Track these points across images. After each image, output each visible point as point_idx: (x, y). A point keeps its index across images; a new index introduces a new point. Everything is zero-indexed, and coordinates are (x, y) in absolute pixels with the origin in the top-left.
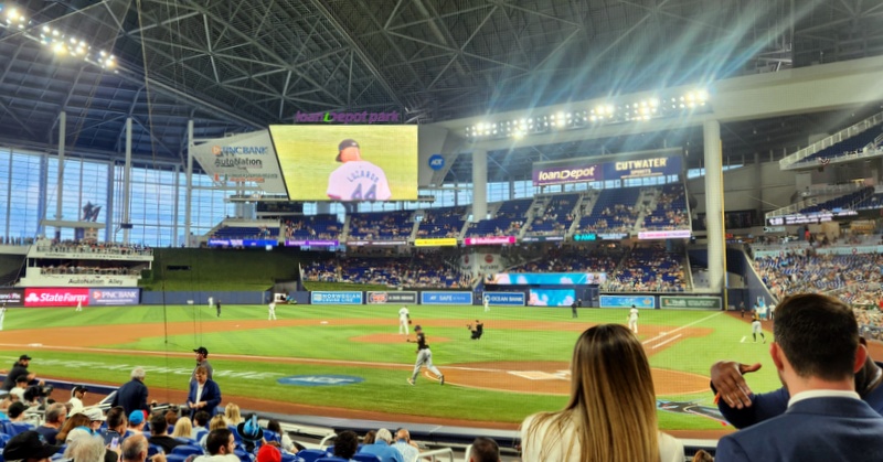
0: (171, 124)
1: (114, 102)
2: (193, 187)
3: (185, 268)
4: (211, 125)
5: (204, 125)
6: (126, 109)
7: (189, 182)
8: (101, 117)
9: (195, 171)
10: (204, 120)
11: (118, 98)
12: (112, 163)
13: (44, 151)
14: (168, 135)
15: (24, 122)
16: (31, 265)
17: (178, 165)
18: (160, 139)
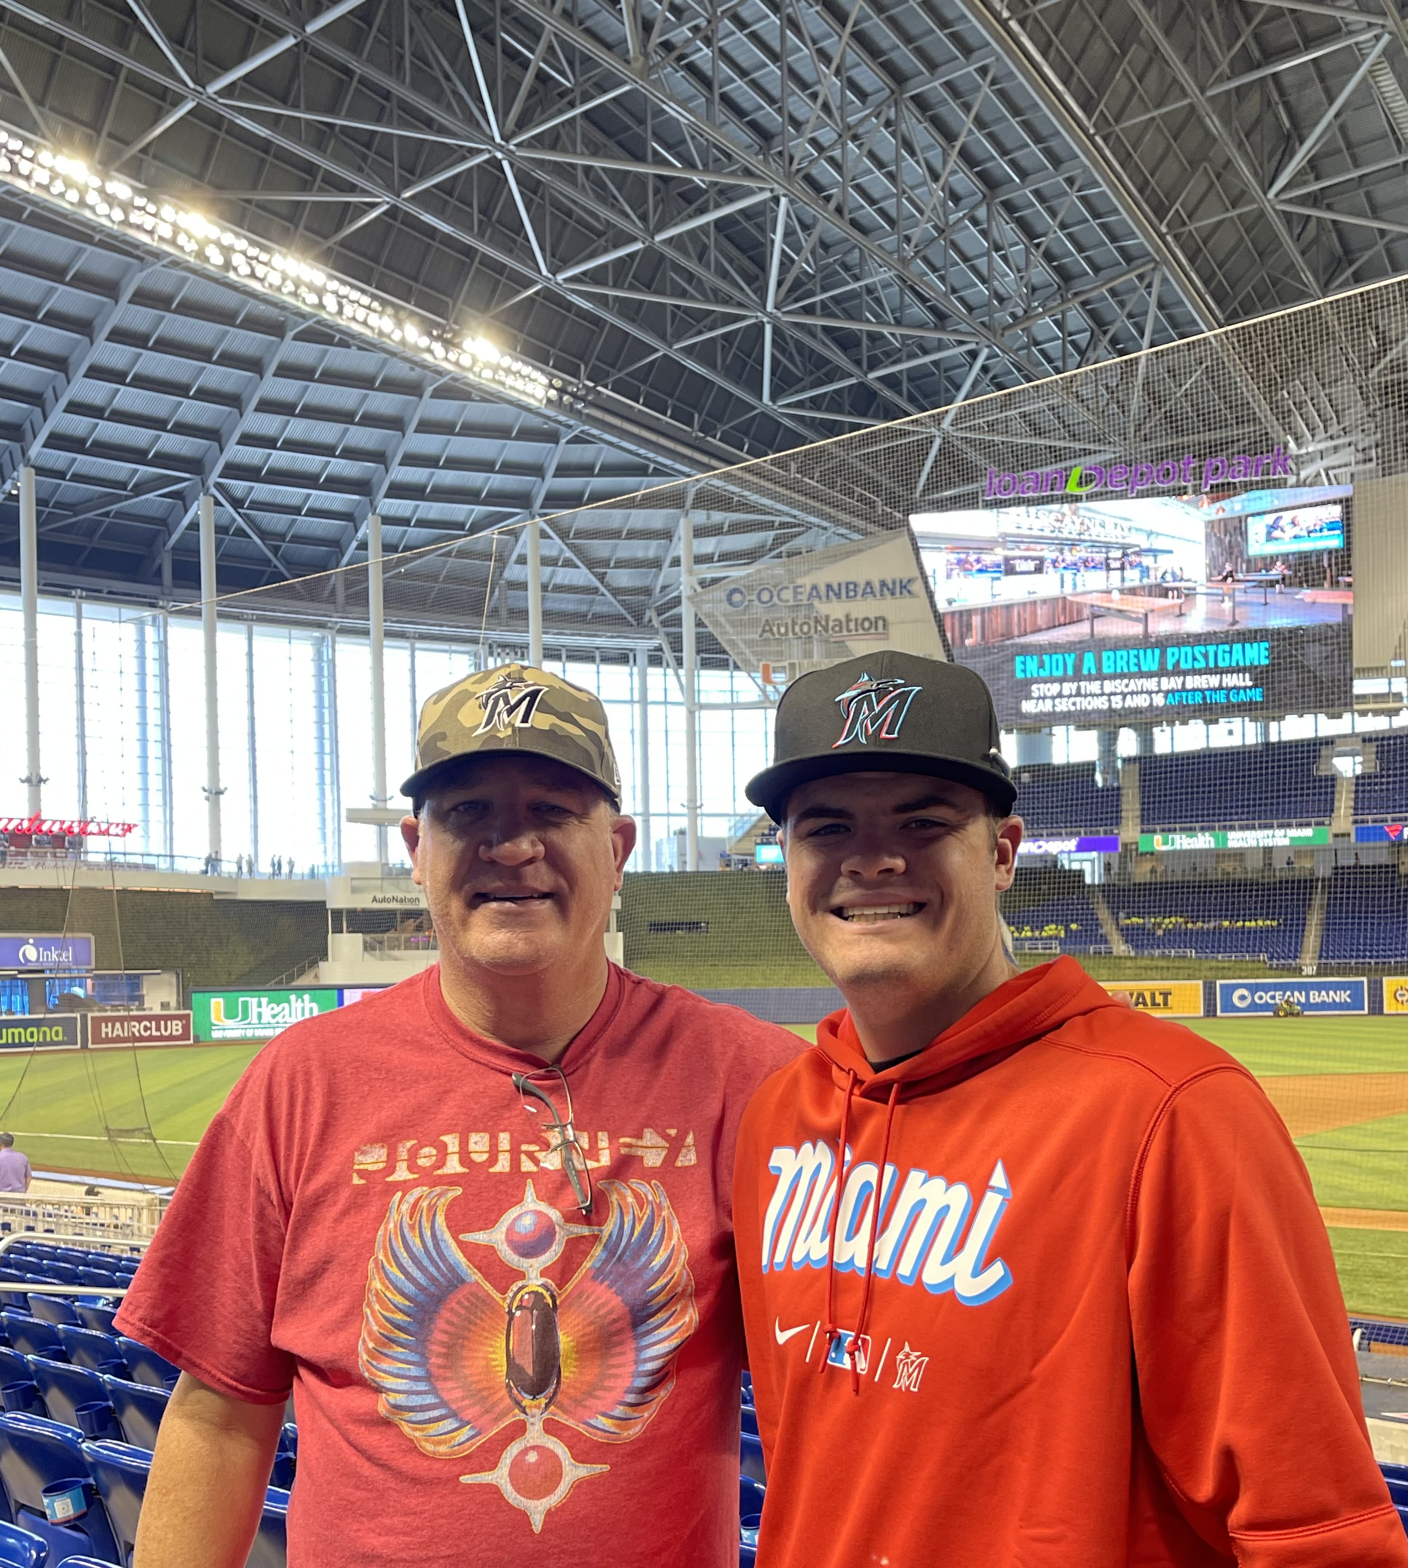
0: (632, 535)
1: (497, 481)
2: (702, 707)
3: (693, 926)
4: (736, 528)
5: (715, 531)
6: (523, 500)
7: (690, 691)
8: (461, 526)
9: (706, 664)
10: (717, 517)
11: (509, 468)
12: (482, 650)
13: (321, 626)
14: (621, 564)
15: (275, 550)
16: (338, 930)
17: (642, 645)
18: (601, 577)
